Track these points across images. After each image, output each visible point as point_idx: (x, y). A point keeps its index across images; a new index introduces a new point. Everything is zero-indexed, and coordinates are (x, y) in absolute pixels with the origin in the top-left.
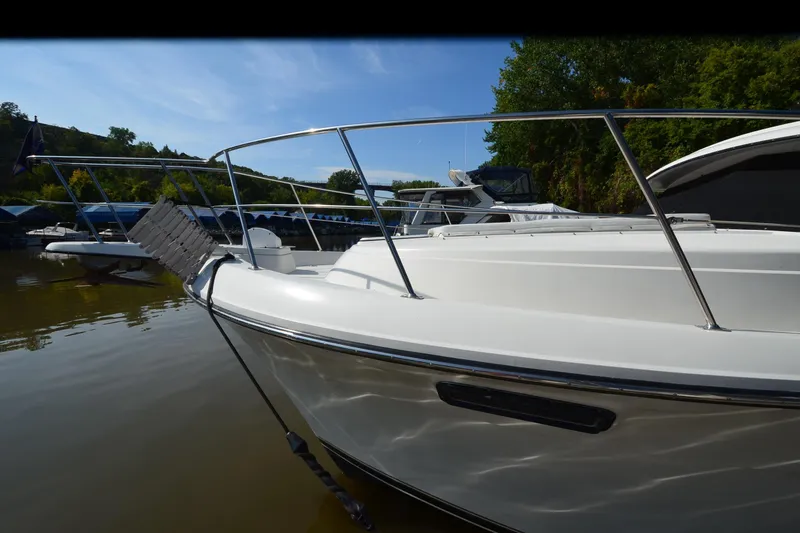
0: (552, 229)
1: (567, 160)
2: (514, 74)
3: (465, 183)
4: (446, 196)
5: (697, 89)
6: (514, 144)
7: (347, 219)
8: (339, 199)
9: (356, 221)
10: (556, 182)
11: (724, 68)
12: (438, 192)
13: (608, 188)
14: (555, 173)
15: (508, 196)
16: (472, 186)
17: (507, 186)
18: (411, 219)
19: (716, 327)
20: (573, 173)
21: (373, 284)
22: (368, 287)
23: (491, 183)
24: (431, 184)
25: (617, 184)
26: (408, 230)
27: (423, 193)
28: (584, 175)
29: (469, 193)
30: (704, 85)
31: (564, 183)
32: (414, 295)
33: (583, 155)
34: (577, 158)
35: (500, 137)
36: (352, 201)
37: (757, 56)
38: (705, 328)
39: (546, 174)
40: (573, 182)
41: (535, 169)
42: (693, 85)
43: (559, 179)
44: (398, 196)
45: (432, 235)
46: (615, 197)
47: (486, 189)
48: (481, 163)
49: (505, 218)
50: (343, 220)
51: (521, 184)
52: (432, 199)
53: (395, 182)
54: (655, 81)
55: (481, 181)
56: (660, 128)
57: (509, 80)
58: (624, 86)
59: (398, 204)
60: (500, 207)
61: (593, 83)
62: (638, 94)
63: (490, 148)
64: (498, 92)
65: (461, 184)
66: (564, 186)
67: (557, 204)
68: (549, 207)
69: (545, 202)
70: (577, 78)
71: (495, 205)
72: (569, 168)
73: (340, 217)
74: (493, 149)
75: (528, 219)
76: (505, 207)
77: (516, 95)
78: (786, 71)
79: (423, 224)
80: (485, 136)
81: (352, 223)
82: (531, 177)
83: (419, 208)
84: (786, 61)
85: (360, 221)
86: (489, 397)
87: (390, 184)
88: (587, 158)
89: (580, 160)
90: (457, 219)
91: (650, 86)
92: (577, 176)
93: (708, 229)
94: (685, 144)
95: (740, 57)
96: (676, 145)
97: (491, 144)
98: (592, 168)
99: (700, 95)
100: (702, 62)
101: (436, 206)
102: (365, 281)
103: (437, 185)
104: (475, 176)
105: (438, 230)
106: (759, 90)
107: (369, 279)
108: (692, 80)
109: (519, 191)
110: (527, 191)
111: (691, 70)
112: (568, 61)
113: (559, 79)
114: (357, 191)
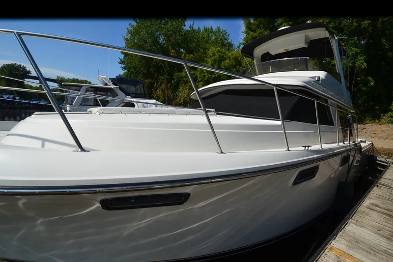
0: (158, 112)
1: (160, 80)
2: (134, 33)
3: (108, 84)
4: (96, 90)
5: (207, 61)
6: (135, 68)
7: (17, 98)
8: (9, 83)
9: (26, 100)
10: (156, 90)
11: (215, 55)
12: (91, 87)
13: (177, 96)
14: (155, 86)
15: (134, 94)
16: (113, 87)
17: (132, 89)
18: (72, 102)
19: (222, 152)
20: (163, 87)
21: (46, 144)
22: (43, 146)
23: (123, 86)
24: (86, 82)
25: (180, 94)
26: (70, 108)
27: (81, 86)
28: (168, 89)
29: (111, 89)
30: (209, 60)
31: (159, 91)
32: (83, 150)
33: (167, 79)
34: (164, 80)
35: (128, 63)
36: (22, 85)
37: (224, 53)
38: (219, 153)
39: (151, 85)
40: (163, 91)
41: (146, 82)
42: (205, 59)
43: (157, 89)
44: (61, 86)
45: (91, 112)
46: (180, 99)
47: (121, 89)
48: (118, 75)
49: (132, 105)
50: (14, 98)
51: (140, 89)
52: (87, 91)
53: (58, 77)
54: (193, 54)
55: (118, 84)
56: (195, 74)
57: (131, 34)
58: (182, 53)
59: (62, 91)
60: (129, 99)
61: (170, 48)
62: (187, 58)
63: (122, 68)
64: (126, 40)
65: (106, 84)
66: (159, 92)
67: (156, 100)
68: (154, 101)
69: (152, 99)
70: (164, 44)
71: (127, 98)
72: (161, 85)
73: (11, 97)
74: (124, 68)
75: (144, 107)
76: (132, 100)
77: (136, 44)
78: (231, 61)
79: (81, 105)
80: (119, 61)
81: (23, 101)
82: (145, 86)
83: (78, 96)
84: (232, 57)
85: (29, 100)
86: (133, 201)
87: (55, 78)
88: (169, 81)
89: (165, 81)
90: (105, 103)
91: (191, 55)
92: (165, 89)
93: (215, 115)
94: (203, 82)
95: (220, 52)
96: (200, 81)
97: (123, 66)
98: (171, 86)
99: (208, 63)
100: (208, 50)
101: (90, 95)
102: (40, 142)
103: (90, 83)
104: (115, 81)
105: (95, 110)
106: (225, 66)
107: (44, 141)
108: (205, 57)
109: (139, 92)
110: (143, 93)
111: (205, 53)
112: (160, 35)
113: (155, 42)
114: (26, 80)
